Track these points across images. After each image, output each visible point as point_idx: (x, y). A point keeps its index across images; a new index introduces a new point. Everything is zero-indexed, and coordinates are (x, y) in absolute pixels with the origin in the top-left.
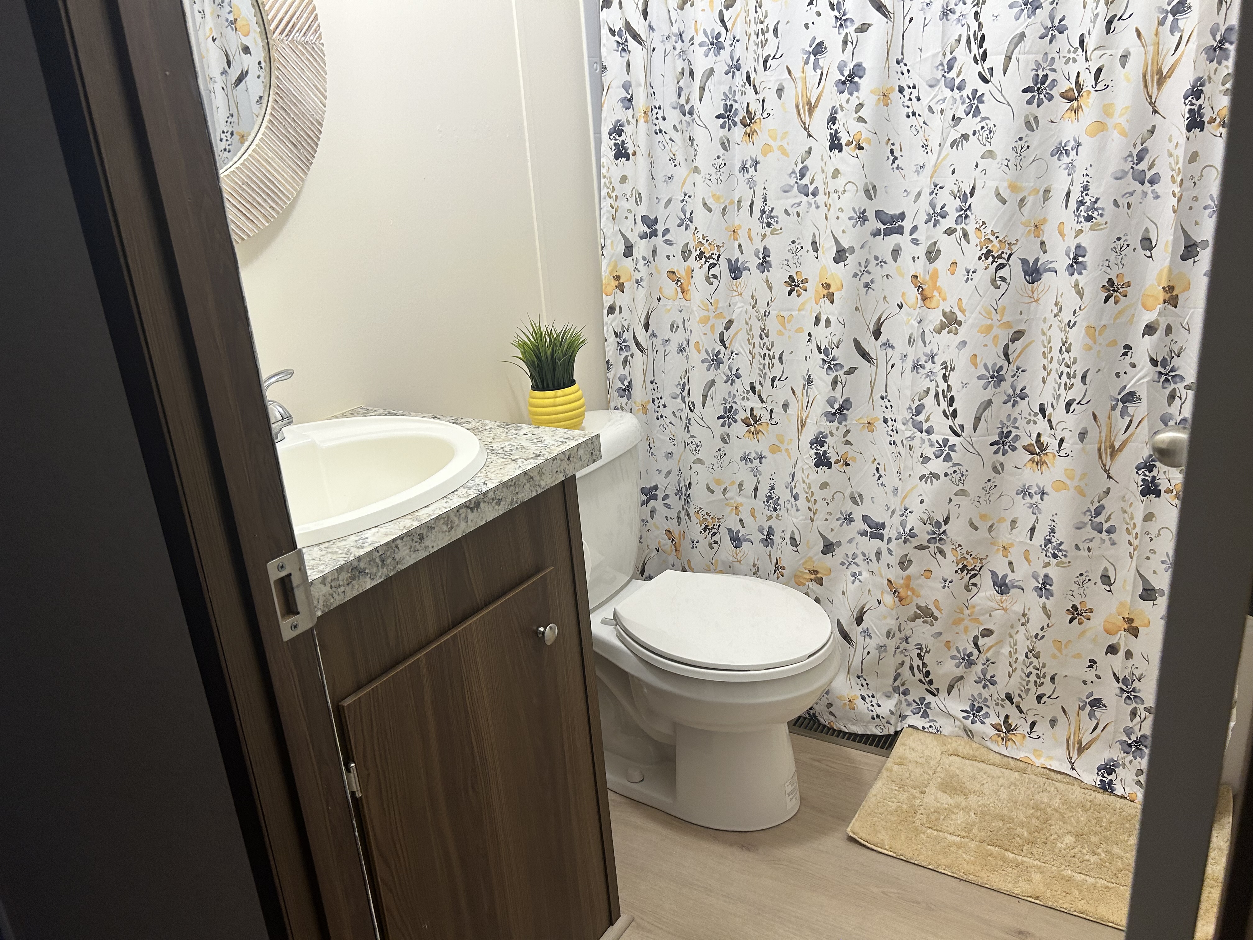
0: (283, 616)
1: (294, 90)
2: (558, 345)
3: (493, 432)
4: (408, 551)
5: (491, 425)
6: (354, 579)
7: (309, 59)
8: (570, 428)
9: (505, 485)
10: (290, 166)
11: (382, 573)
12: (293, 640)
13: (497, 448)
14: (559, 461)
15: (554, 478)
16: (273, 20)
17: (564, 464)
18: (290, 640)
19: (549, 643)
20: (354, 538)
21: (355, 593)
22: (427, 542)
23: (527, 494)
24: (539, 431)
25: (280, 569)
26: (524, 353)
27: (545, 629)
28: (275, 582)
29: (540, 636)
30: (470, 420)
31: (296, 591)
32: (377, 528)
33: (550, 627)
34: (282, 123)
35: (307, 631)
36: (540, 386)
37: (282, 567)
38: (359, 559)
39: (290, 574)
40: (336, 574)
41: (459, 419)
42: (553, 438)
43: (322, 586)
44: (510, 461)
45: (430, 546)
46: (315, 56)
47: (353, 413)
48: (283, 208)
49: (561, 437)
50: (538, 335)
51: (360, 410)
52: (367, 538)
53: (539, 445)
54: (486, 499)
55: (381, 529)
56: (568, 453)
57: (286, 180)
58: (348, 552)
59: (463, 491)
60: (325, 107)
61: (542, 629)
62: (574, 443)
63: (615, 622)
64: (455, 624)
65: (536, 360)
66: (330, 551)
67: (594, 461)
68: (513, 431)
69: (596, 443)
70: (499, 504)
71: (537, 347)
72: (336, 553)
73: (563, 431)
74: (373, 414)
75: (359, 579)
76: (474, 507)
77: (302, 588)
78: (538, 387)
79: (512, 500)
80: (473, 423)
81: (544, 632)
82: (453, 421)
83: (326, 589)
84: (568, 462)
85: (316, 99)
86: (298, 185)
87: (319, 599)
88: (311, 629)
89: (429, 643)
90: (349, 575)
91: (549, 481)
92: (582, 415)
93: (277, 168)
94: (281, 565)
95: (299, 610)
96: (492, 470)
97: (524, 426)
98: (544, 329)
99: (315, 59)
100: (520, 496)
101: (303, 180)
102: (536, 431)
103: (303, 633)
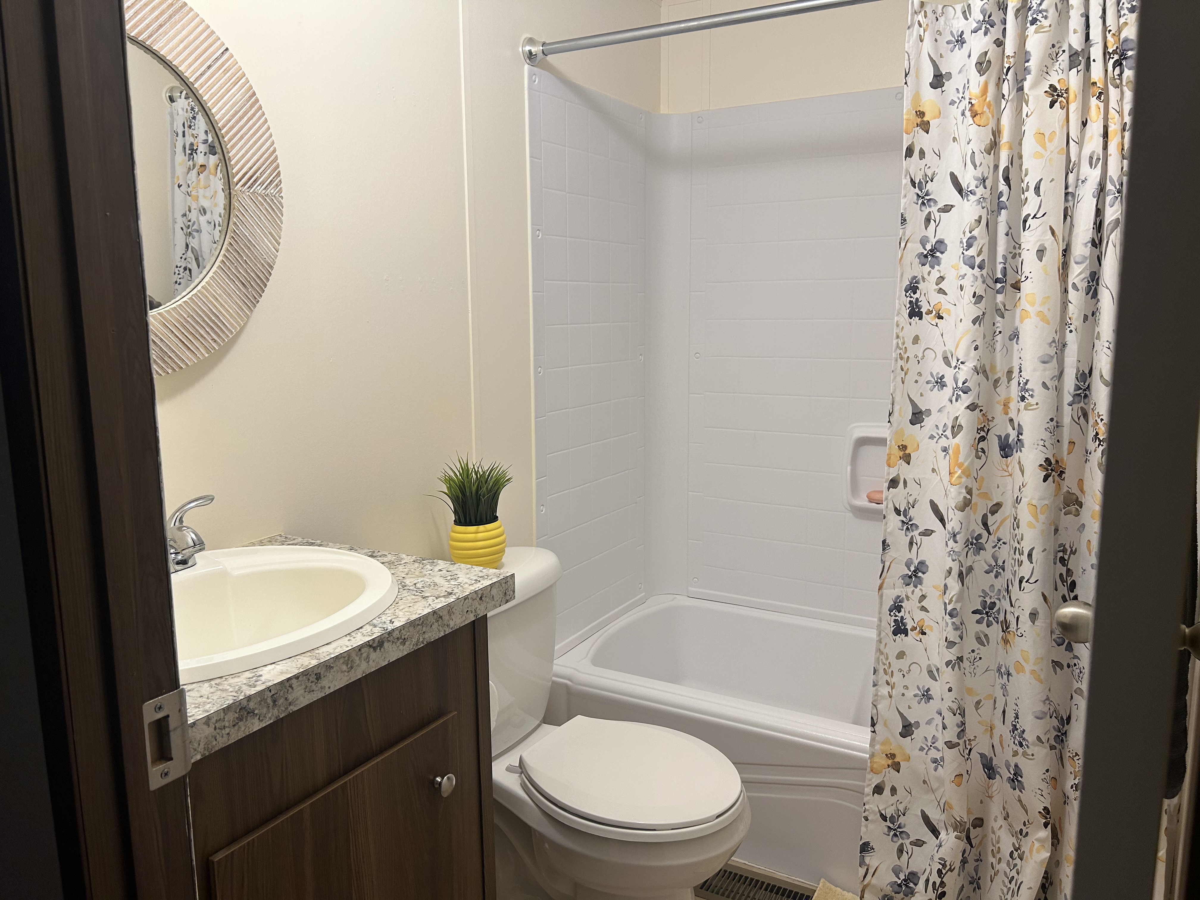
0: (154, 762)
1: (249, 235)
2: (484, 482)
3: (409, 566)
4: (303, 691)
5: (407, 559)
6: (241, 720)
7: (267, 210)
8: (485, 565)
9: (412, 624)
10: (236, 303)
11: (272, 715)
12: (161, 789)
13: (410, 584)
14: (470, 601)
15: (464, 617)
16: (237, 173)
17: (476, 604)
18: (159, 789)
19: (445, 795)
20: (248, 674)
21: (241, 735)
22: (324, 682)
23: (435, 633)
24: (455, 568)
25: (157, 710)
26: (449, 488)
27: (443, 778)
28: (150, 724)
29: (437, 786)
30: (387, 554)
31: (171, 734)
32: (273, 665)
33: (448, 778)
34: (233, 264)
35: (179, 779)
36: (463, 520)
37: (160, 708)
38: (249, 698)
39: (168, 716)
40: (222, 714)
41: (376, 551)
42: (468, 576)
43: (205, 727)
44: (420, 598)
45: (327, 687)
46: (274, 207)
47: (271, 541)
48: (224, 340)
49: (475, 576)
50: (466, 471)
51: (279, 538)
52: (261, 676)
53: (453, 582)
54: (391, 639)
55: (277, 667)
56: (480, 593)
57: (231, 316)
58: (239, 691)
59: (368, 628)
60: (277, 252)
61: (439, 779)
62: (487, 583)
63: (520, 770)
64: (347, 771)
65: (460, 495)
66: (220, 687)
67: (507, 602)
68: (428, 566)
69: (511, 582)
70: (403, 643)
71: (463, 483)
72: (226, 690)
73: (478, 569)
74: (291, 542)
75: (246, 720)
76: (377, 646)
77: (179, 731)
78: (460, 522)
79: (418, 640)
80: (389, 556)
81: (441, 783)
82: (370, 554)
83: (209, 731)
84: (480, 602)
85: (270, 245)
86: (242, 321)
87: (200, 741)
88: (184, 777)
89: (316, 791)
90: (237, 715)
91: (458, 621)
92: (502, 551)
93: (224, 304)
94: (158, 706)
95: (173, 756)
96: (401, 608)
97: (440, 562)
98: (471, 466)
99: (273, 209)
100: (426, 636)
101: (248, 317)
102: (452, 568)
103: (173, 781)
